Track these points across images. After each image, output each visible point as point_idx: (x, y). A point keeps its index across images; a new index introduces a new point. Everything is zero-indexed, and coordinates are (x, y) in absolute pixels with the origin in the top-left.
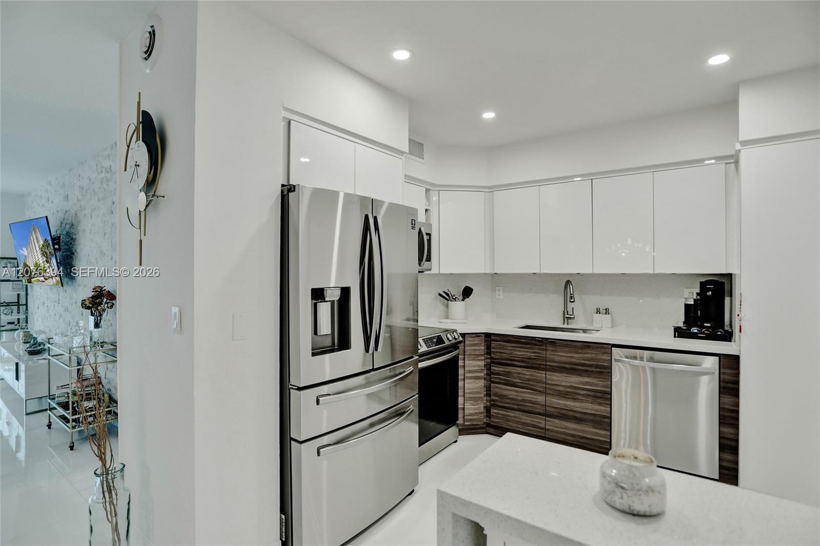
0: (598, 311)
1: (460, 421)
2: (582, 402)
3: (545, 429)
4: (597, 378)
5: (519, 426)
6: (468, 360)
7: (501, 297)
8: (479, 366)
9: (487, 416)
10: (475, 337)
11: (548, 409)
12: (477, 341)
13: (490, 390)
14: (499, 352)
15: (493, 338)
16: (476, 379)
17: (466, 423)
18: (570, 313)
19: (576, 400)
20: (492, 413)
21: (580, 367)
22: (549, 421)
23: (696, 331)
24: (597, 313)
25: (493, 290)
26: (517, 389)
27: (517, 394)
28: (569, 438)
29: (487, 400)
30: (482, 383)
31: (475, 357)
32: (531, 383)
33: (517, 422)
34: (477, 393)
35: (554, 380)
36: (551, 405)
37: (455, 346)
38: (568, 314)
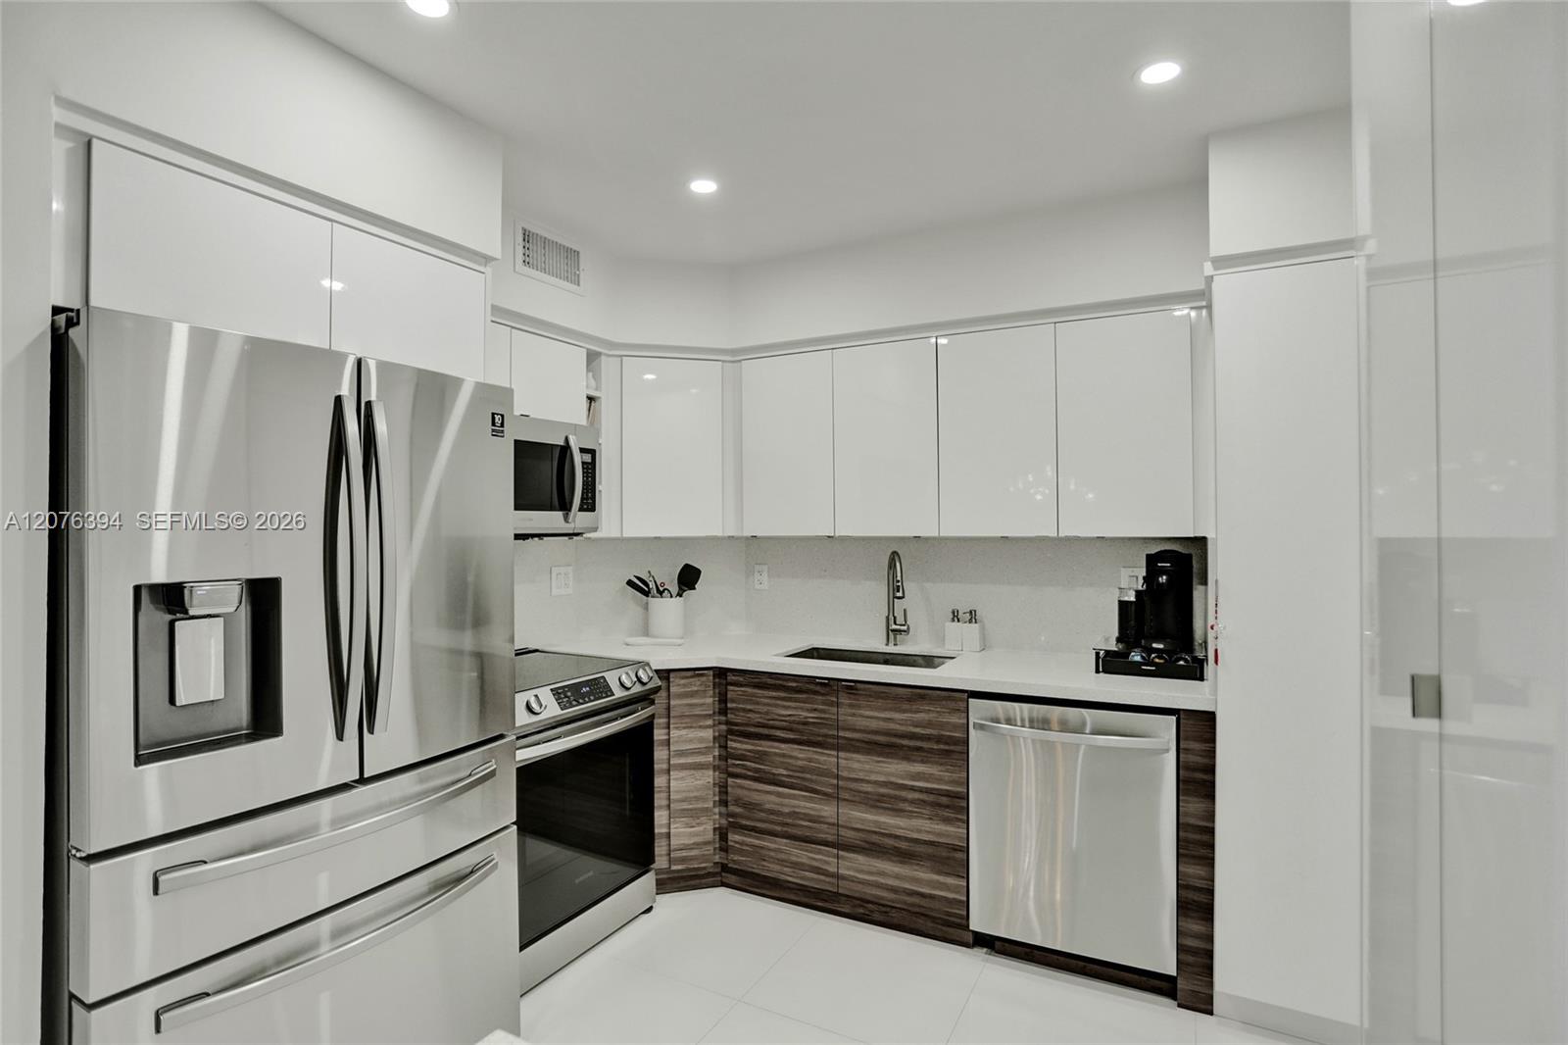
0: (955, 616)
1: (661, 862)
2: (910, 817)
3: (837, 876)
4: (941, 764)
5: (785, 869)
6: (677, 728)
7: (765, 586)
8: (701, 740)
9: (721, 849)
10: (692, 677)
11: (842, 832)
12: (696, 685)
13: (727, 793)
14: (744, 710)
15: (731, 678)
16: (694, 769)
17: (674, 868)
18: (900, 620)
19: (898, 812)
20: (730, 843)
21: (905, 742)
22: (843, 858)
23: (1138, 658)
24: (953, 620)
25: (749, 572)
26: (781, 789)
27: (781, 800)
28: (885, 894)
29: (720, 814)
30: (708, 777)
31: (693, 720)
32: (808, 776)
33: (781, 862)
34: (697, 799)
35: (853, 770)
36: (848, 825)
37: (646, 698)
38: (895, 623)
